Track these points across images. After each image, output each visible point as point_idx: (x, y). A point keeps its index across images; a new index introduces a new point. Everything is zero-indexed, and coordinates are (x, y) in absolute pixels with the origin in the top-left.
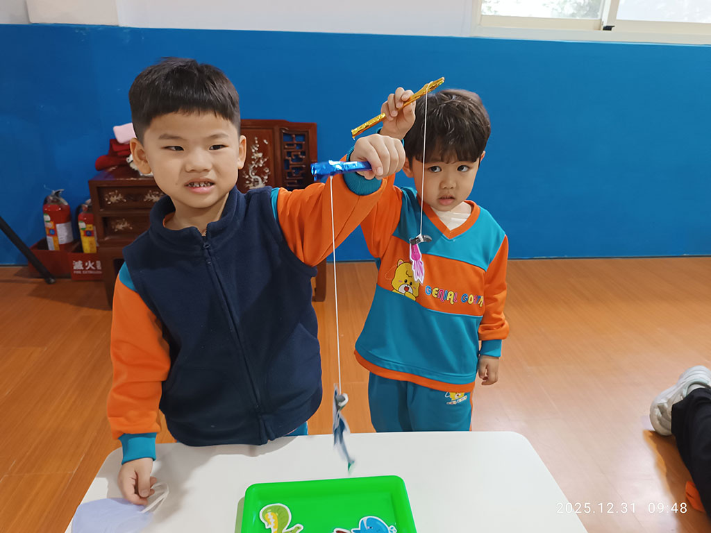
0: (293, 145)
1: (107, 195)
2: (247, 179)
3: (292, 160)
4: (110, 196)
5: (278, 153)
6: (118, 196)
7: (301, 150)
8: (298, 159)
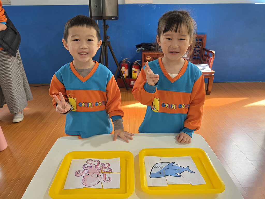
0: (197, 42)
1: (147, 57)
3: (197, 48)
4: (148, 58)
6: (150, 57)
7: (200, 44)
8: (198, 47)
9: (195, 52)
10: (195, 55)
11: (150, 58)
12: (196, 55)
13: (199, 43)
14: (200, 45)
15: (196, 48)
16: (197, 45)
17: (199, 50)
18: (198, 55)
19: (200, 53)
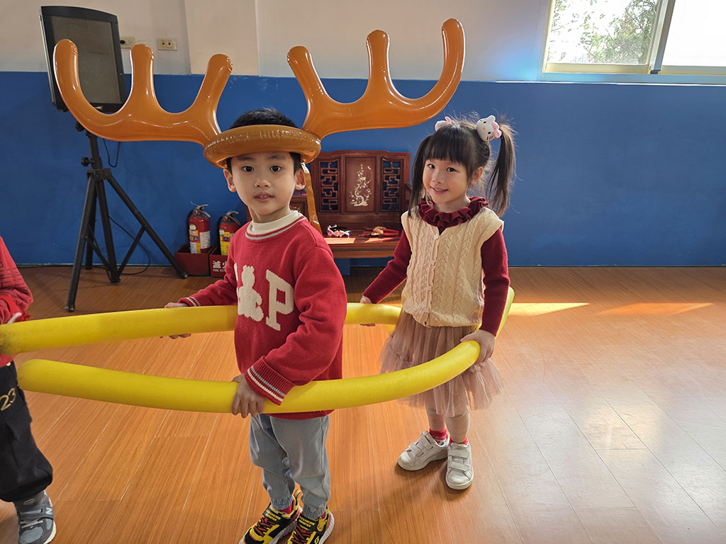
0: (391, 170)
2: (353, 198)
3: (390, 183)
5: (379, 176)
7: (396, 175)
8: (394, 182)
9: (387, 194)
10: (385, 202)
12: (390, 202)
13: (396, 171)
14: (398, 177)
15: (388, 185)
16: (390, 178)
17: (396, 189)
18: (394, 200)
19: (397, 195)
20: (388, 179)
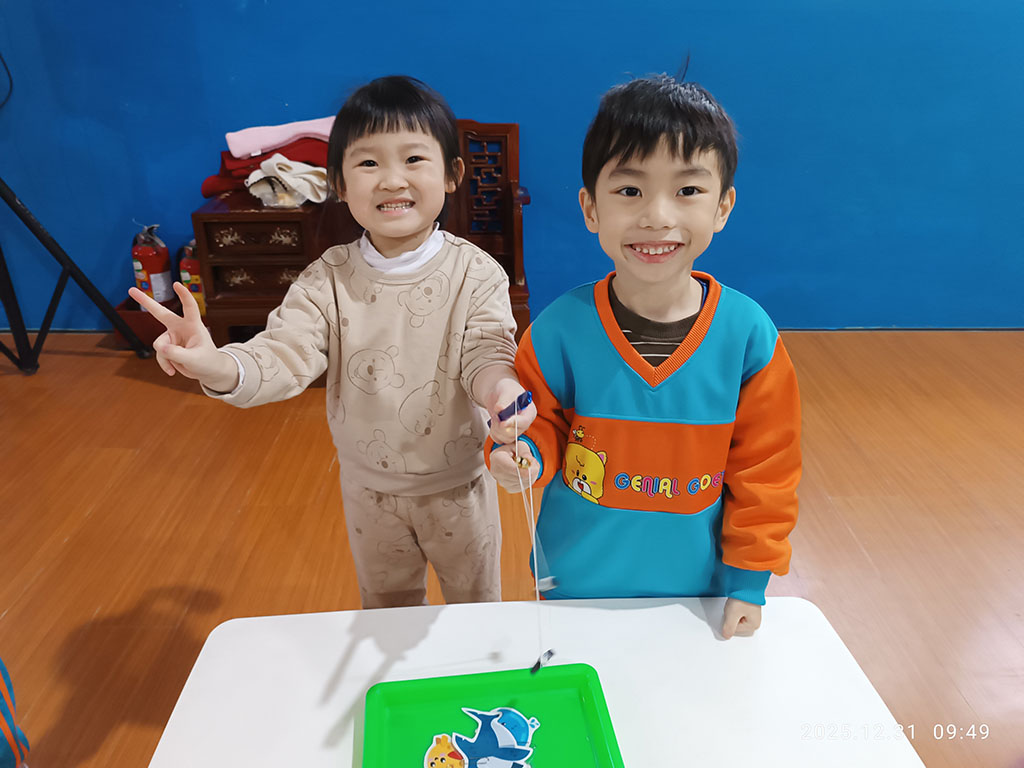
0: (483, 157)
1: (217, 234)
3: (482, 180)
6: (233, 235)
7: (494, 166)
8: (491, 179)
9: (479, 202)
10: (477, 215)
11: (233, 239)
12: (484, 215)
14: (498, 170)
15: (481, 184)
16: (483, 170)
17: (494, 193)
18: (493, 213)
19: (497, 203)
20: (479, 174)
